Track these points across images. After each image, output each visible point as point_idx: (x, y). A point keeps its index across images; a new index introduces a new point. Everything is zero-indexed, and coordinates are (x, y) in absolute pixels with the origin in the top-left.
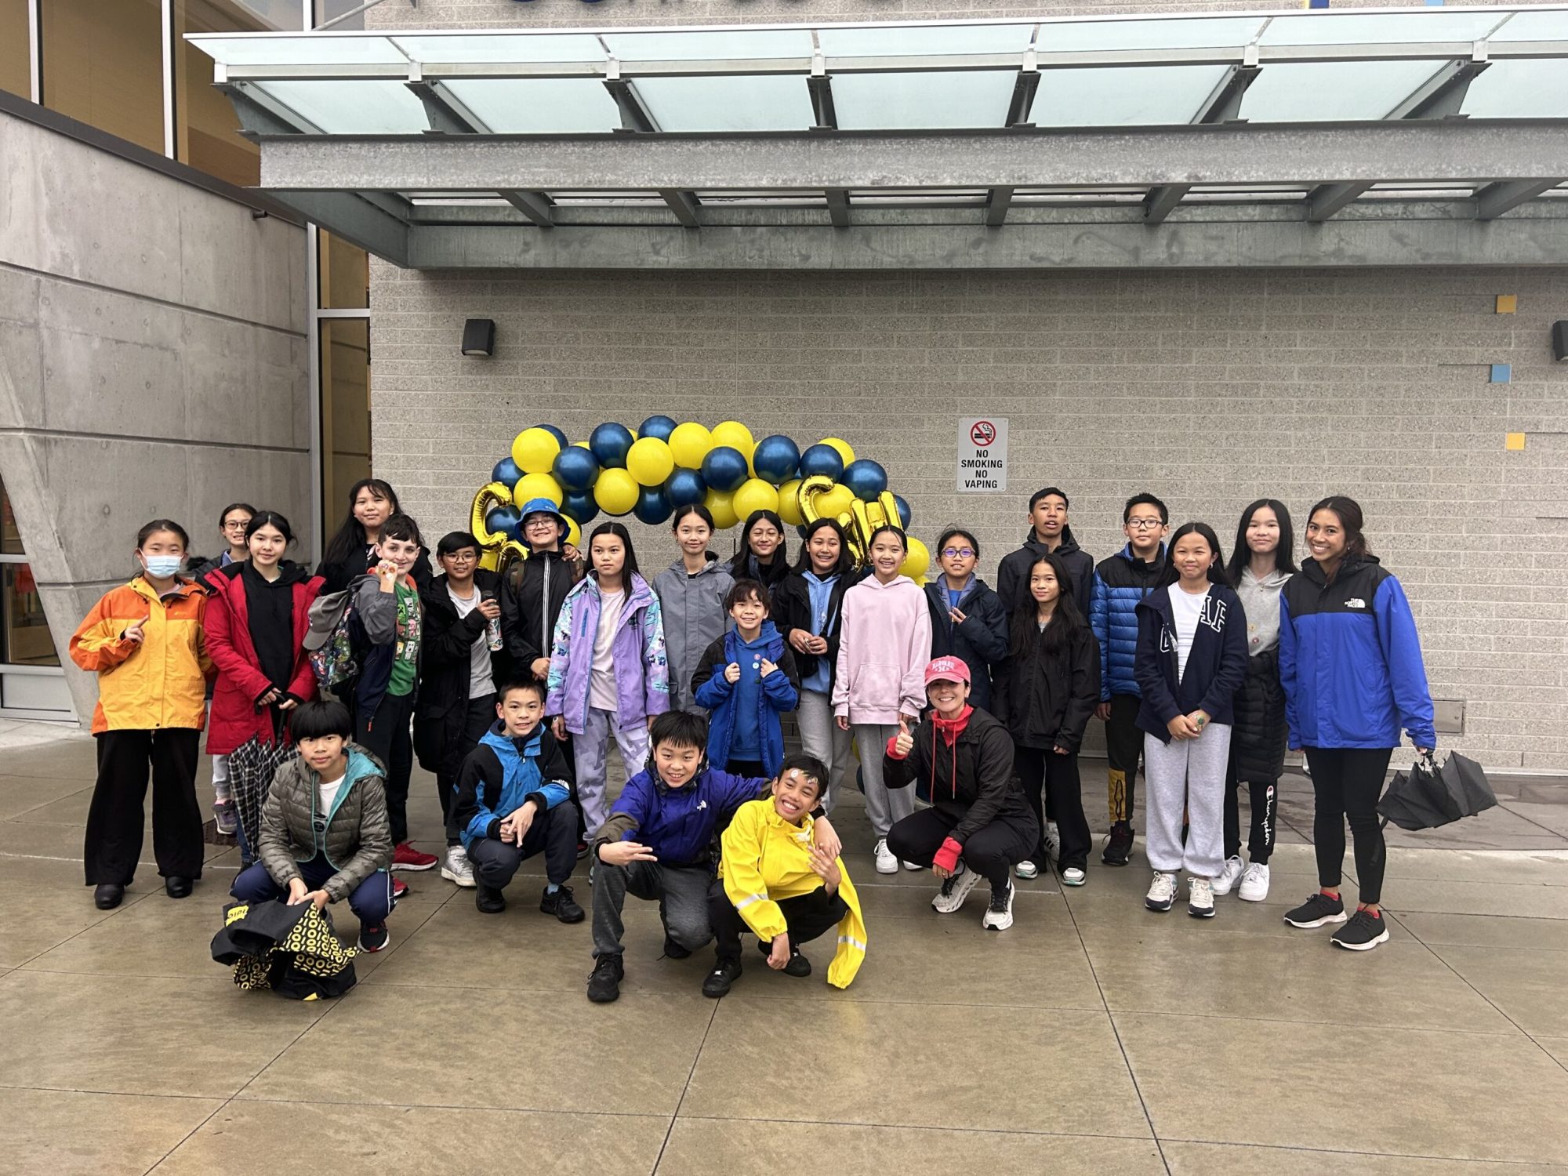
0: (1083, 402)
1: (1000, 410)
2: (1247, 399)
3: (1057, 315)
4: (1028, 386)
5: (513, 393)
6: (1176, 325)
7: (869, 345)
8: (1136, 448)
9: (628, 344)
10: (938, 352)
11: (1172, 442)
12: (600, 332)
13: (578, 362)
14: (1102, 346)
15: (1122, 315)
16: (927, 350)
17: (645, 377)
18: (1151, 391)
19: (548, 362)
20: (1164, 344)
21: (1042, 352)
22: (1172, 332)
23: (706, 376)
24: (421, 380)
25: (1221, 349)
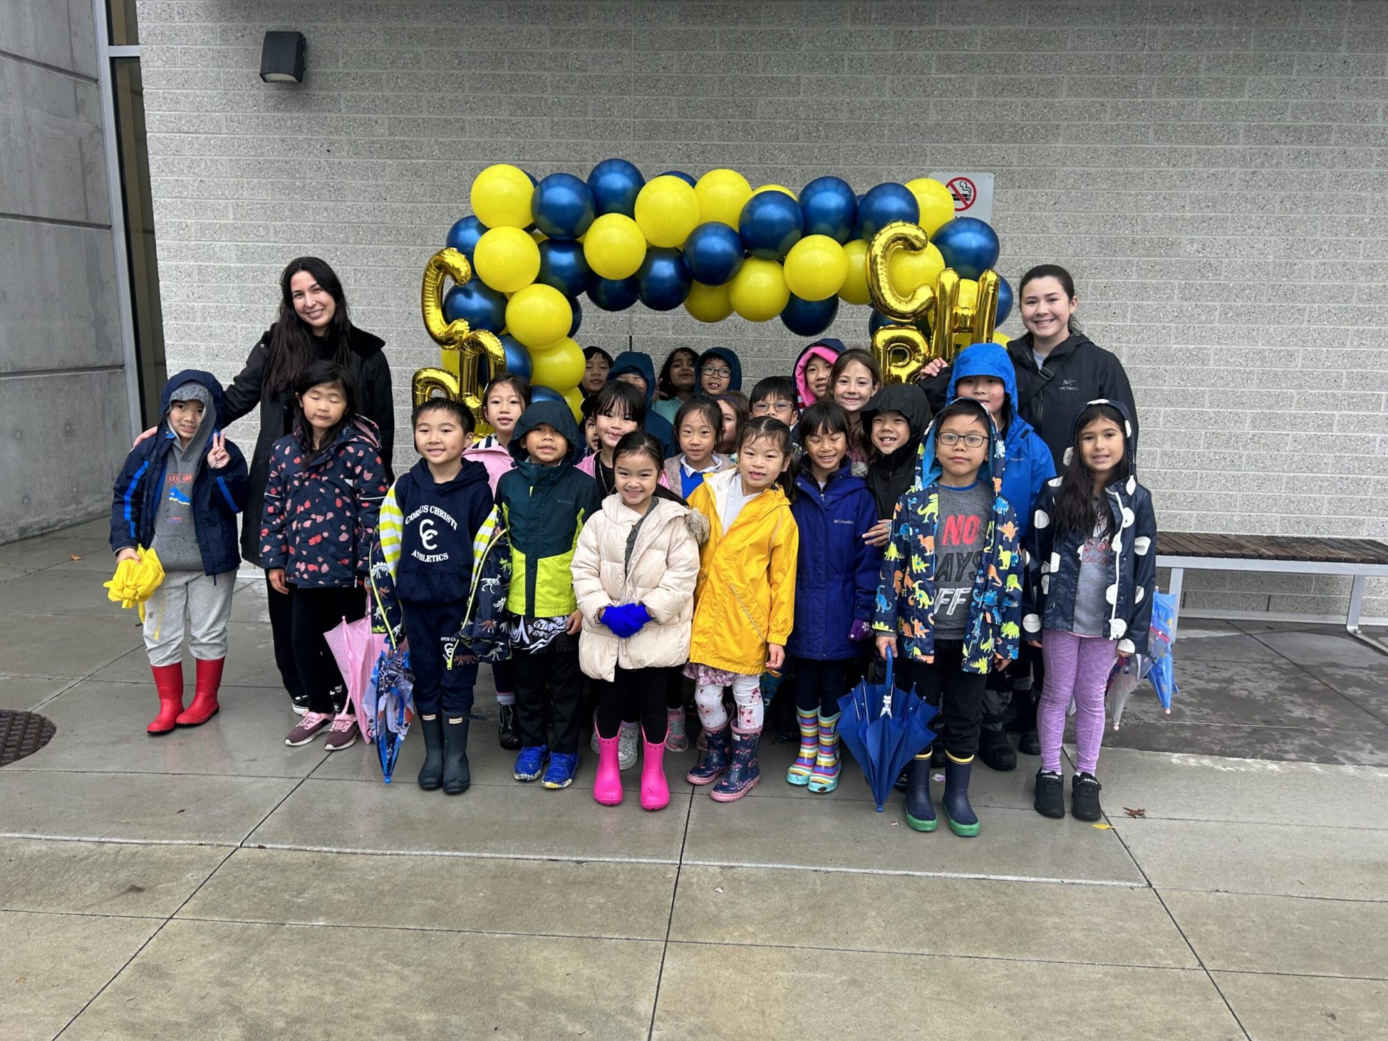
0: (1095, 150)
1: (983, 161)
2: (1313, 148)
3: (1066, 28)
4: (1022, 128)
5: (335, 137)
6: (1226, 43)
7: (811, 70)
8: (1160, 215)
9: (487, 68)
10: (903, 81)
11: (1208, 207)
12: (449, 52)
13: (419, 94)
14: (1124, 72)
15: (1154, 28)
16: (889, 78)
17: (510, 115)
18: (1186, 135)
19: (380, 94)
20: (1209, 69)
21: (1042, 80)
22: (1221, 53)
23: (590, 113)
24: (211, 119)
25: (1284, 77)
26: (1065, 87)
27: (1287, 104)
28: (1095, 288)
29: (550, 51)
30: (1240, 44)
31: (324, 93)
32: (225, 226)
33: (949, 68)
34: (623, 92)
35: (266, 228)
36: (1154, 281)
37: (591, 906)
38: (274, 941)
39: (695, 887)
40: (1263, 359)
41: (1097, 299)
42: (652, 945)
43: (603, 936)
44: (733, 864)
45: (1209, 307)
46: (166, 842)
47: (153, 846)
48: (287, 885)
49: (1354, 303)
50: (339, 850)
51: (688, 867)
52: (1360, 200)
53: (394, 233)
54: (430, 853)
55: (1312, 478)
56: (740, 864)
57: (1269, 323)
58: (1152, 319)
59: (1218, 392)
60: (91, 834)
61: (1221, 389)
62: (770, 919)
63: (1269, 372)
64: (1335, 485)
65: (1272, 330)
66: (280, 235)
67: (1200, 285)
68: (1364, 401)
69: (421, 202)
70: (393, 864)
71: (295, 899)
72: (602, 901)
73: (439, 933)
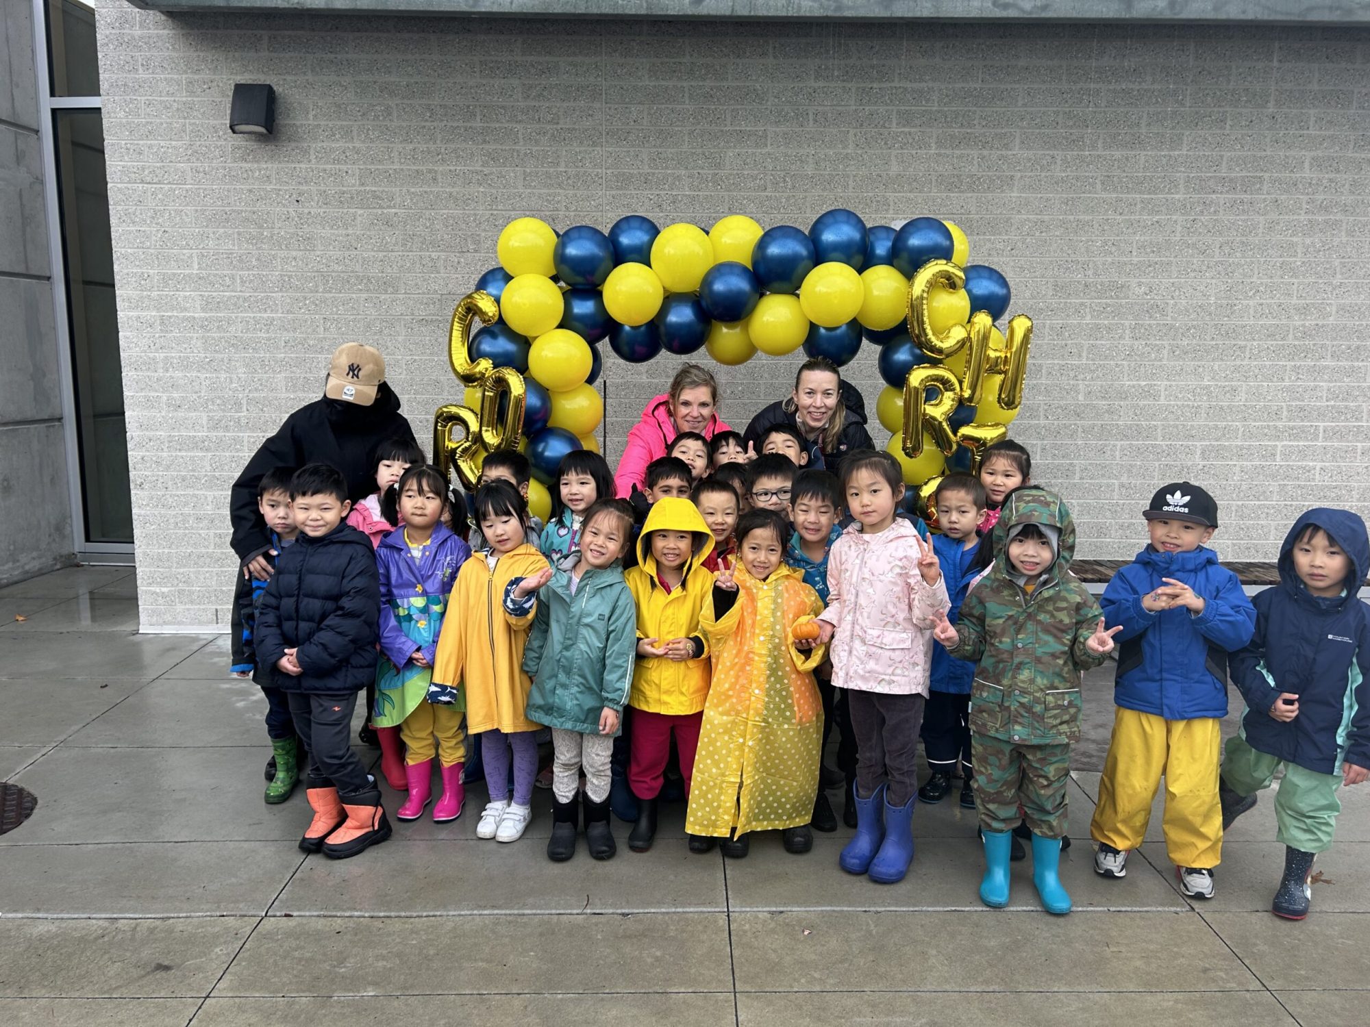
0: (1048, 200)
1: (943, 210)
2: (1247, 197)
3: (1017, 86)
4: (979, 179)
5: (305, 188)
6: (1163, 100)
7: (777, 123)
8: (1110, 260)
9: (458, 120)
10: (865, 134)
11: (1153, 252)
12: (420, 105)
13: (391, 145)
14: (1071, 127)
15: (1098, 86)
16: (852, 132)
17: (483, 166)
18: (1130, 186)
19: (351, 146)
20: (1149, 124)
21: (996, 135)
22: (1159, 110)
23: (563, 164)
24: (176, 170)
25: (1218, 131)
26: (1017, 141)
27: (1222, 157)
28: (1052, 329)
29: (522, 104)
30: (1177, 101)
31: (293, 145)
32: (189, 276)
33: (908, 123)
34: (594, 144)
35: (233, 278)
36: (1106, 322)
37: (649, 960)
38: (325, 1016)
39: (749, 934)
40: (1209, 394)
41: (1054, 340)
42: (721, 996)
43: (669, 990)
44: (782, 909)
45: (1157, 345)
46: (184, 915)
47: (171, 921)
48: (325, 954)
49: (1290, 340)
50: (372, 914)
51: (737, 914)
52: (1292, 245)
53: (365, 281)
54: (469, 913)
55: (1259, 506)
56: (789, 909)
57: (1213, 360)
58: (1106, 357)
59: (1169, 426)
60: (100, 911)
61: (1172, 423)
62: (834, 964)
63: (1215, 407)
64: (1280, 511)
65: (1216, 367)
66: (247, 284)
67: (1149, 325)
68: (1303, 432)
69: (392, 251)
70: (432, 926)
71: (337, 969)
72: (658, 954)
73: (498, 997)
